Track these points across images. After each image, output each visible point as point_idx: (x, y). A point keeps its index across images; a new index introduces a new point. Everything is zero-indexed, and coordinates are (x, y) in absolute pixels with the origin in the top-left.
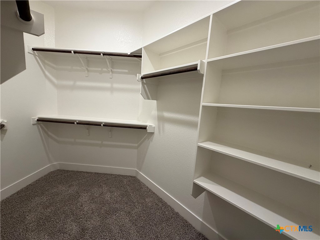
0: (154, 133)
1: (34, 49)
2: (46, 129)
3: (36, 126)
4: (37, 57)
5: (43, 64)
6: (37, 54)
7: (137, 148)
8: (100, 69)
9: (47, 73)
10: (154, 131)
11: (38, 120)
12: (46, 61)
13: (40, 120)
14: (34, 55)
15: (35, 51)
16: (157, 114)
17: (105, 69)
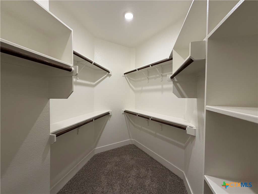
0: (195, 136)
1: (125, 74)
2: (129, 117)
3: (124, 115)
4: (126, 77)
5: (129, 80)
6: (126, 76)
7: (184, 148)
8: (155, 76)
9: (131, 85)
10: (196, 135)
11: (124, 112)
12: (131, 78)
13: (126, 112)
14: (125, 76)
15: (125, 75)
16: (197, 114)
17: (158, 75)
